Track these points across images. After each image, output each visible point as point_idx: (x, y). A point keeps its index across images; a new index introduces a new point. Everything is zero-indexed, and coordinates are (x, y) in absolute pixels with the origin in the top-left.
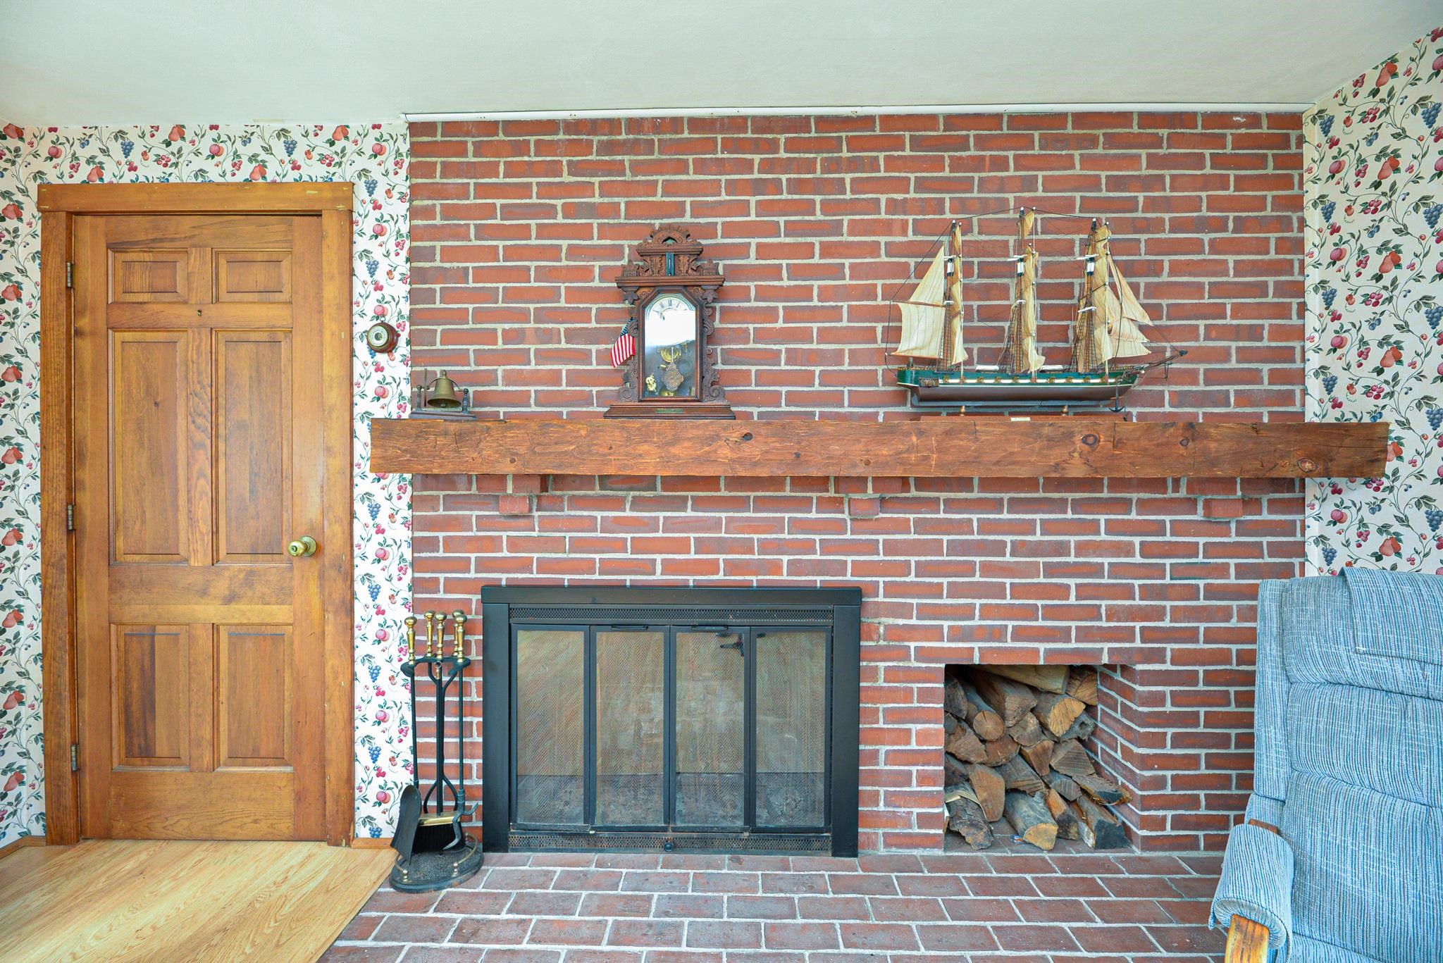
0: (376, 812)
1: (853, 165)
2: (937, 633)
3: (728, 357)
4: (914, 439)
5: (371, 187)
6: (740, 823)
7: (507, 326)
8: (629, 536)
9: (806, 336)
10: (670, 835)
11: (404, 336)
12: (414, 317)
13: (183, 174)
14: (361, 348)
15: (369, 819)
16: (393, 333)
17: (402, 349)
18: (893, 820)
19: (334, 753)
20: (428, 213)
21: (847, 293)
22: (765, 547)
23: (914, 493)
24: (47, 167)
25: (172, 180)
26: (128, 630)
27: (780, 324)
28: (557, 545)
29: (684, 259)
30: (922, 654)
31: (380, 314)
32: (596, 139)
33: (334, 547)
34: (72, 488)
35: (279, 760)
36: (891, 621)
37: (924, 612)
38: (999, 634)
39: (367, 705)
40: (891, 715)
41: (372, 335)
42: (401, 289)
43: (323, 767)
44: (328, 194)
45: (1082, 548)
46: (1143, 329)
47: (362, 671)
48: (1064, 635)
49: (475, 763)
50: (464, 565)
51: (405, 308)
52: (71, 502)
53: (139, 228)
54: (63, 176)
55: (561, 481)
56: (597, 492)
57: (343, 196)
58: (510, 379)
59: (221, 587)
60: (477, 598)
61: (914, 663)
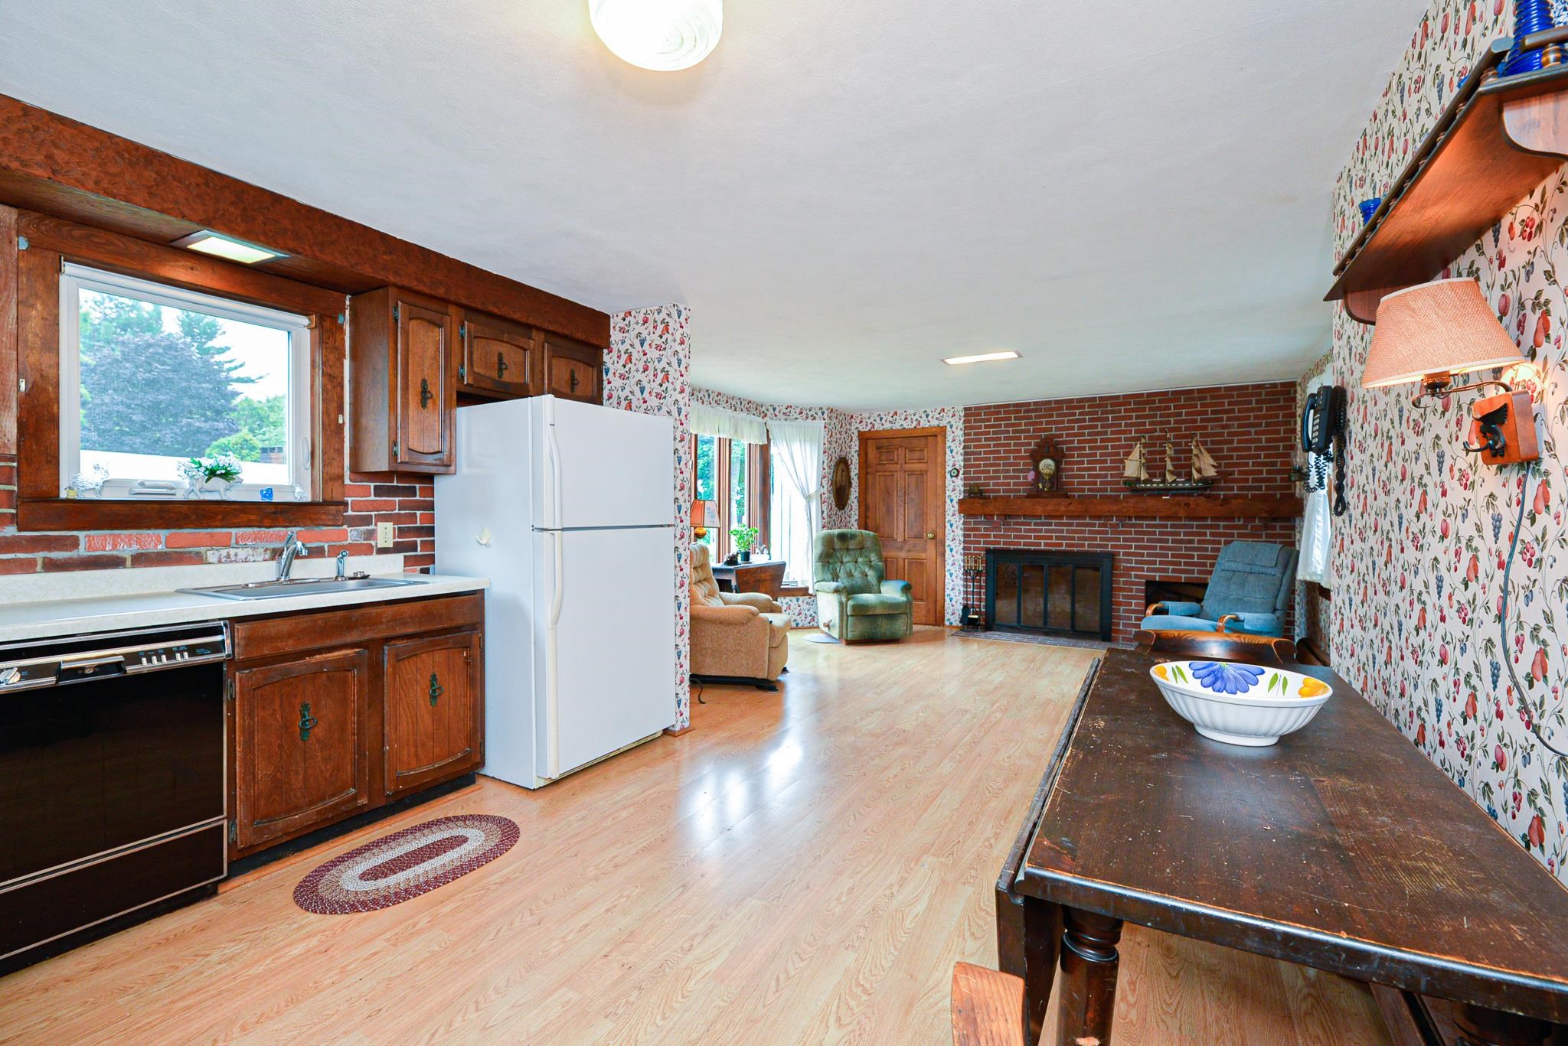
0: (951, 617)
1: (1112, 412)
2: (1142, 569)
3: (1067, 477)
4: (1122, 504)
5: (951, 427)
6: (1070, 628)
7: (994, 469)
8: (1033, 534)
9: (1094, 469)
10: (1046, 630)
11: (961, 472)
12: (965, 467)
13: (897, 426)
14: (948, 476)
15: (949, 619)
16: (958, 472)
17: (961, 476)
18: (1125, 632)
19: (939, 597)
20: (969, 434)
21: (1109, 454)
22: (1079, 538)
23: (1134, 521)
24: (859, 426)
25: (894, 428)
27: (1085, 465)
28: (1009, 537)
29: (1051, 448)
30: (1136, 576)
31: (954, 465)
32: (1023, 409)
33: (939, 536)
34: (866, 517)
35: (922, 600)
36: (1125, 565)
37: (1137, 562)
38: (1166, 570)
39: (949, 585)
40: (1125, 597)
41: (952, 472)
42: (961, 458)
43: (936, 603)
44: (939, 430)
45: (1199, 542)
46: (1213, 466)
47: (947, 574)
48: (1192, 572)
49: (983, 604)
50: (979, 542)
51: (962, 464)
53: (885, 443)
54: (863, 428)
55: (1010, 516)
56: (1022, 520)
57: (943, 430)
58: (994, 485)
59: (906, 547)
60: (983, 553)
61: (1133, 579)
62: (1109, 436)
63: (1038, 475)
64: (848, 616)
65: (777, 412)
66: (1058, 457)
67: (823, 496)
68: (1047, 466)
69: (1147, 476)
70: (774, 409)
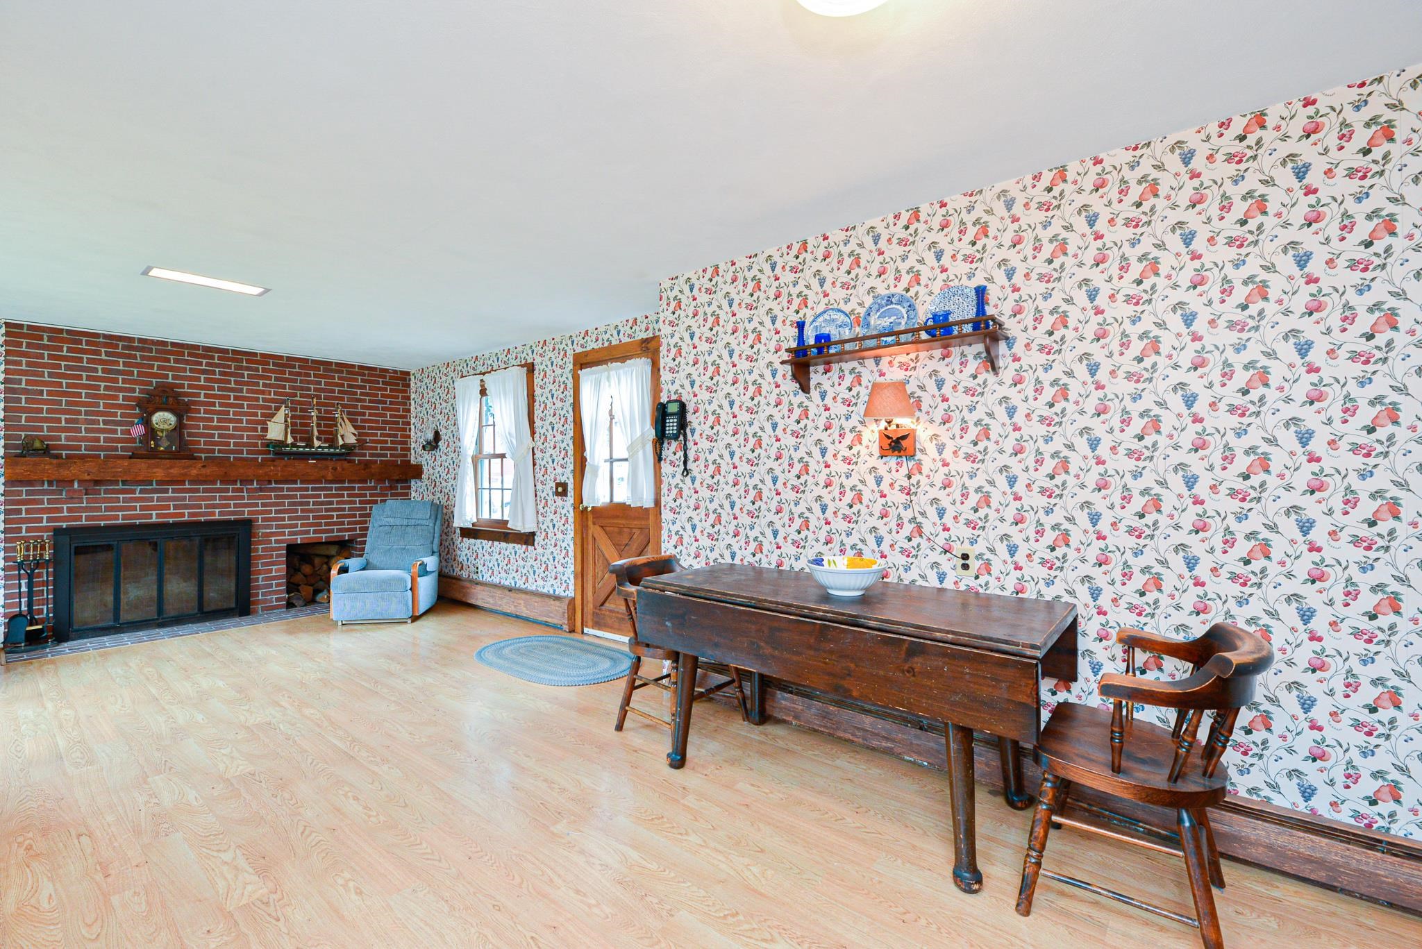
1: (248, 368)
2: (283, 534)
3: (190, 435)
4: (273, 467)
6: (196, 612)
7: (68, 417)
8: (138, 505)
9: (226, 428)
10: (161, 620)
18: (265, 601)
21: (246, 414)
22: (206, 506)
23: (274, 485)
27: (215, 424)
28: (96, 509)
29: (171, 399)
30: (277, 542)
32: (121, 343)
36: (264, 531)
37: (278, 527)
38: (308, 532)
40: (264, 564)
45: (338, 503)
46: (354, 435)
48: (332, 531)
49: (49, 606)
50: (38, 520)
55: (102, 482)
56: (120, 487)
58: (68, 439)
60: (45, 535)
61: (274, 545)
62: (244, 394)
63: (151, 432)
66: (181, 409)
68: (164, 420)
69: (292, 440)
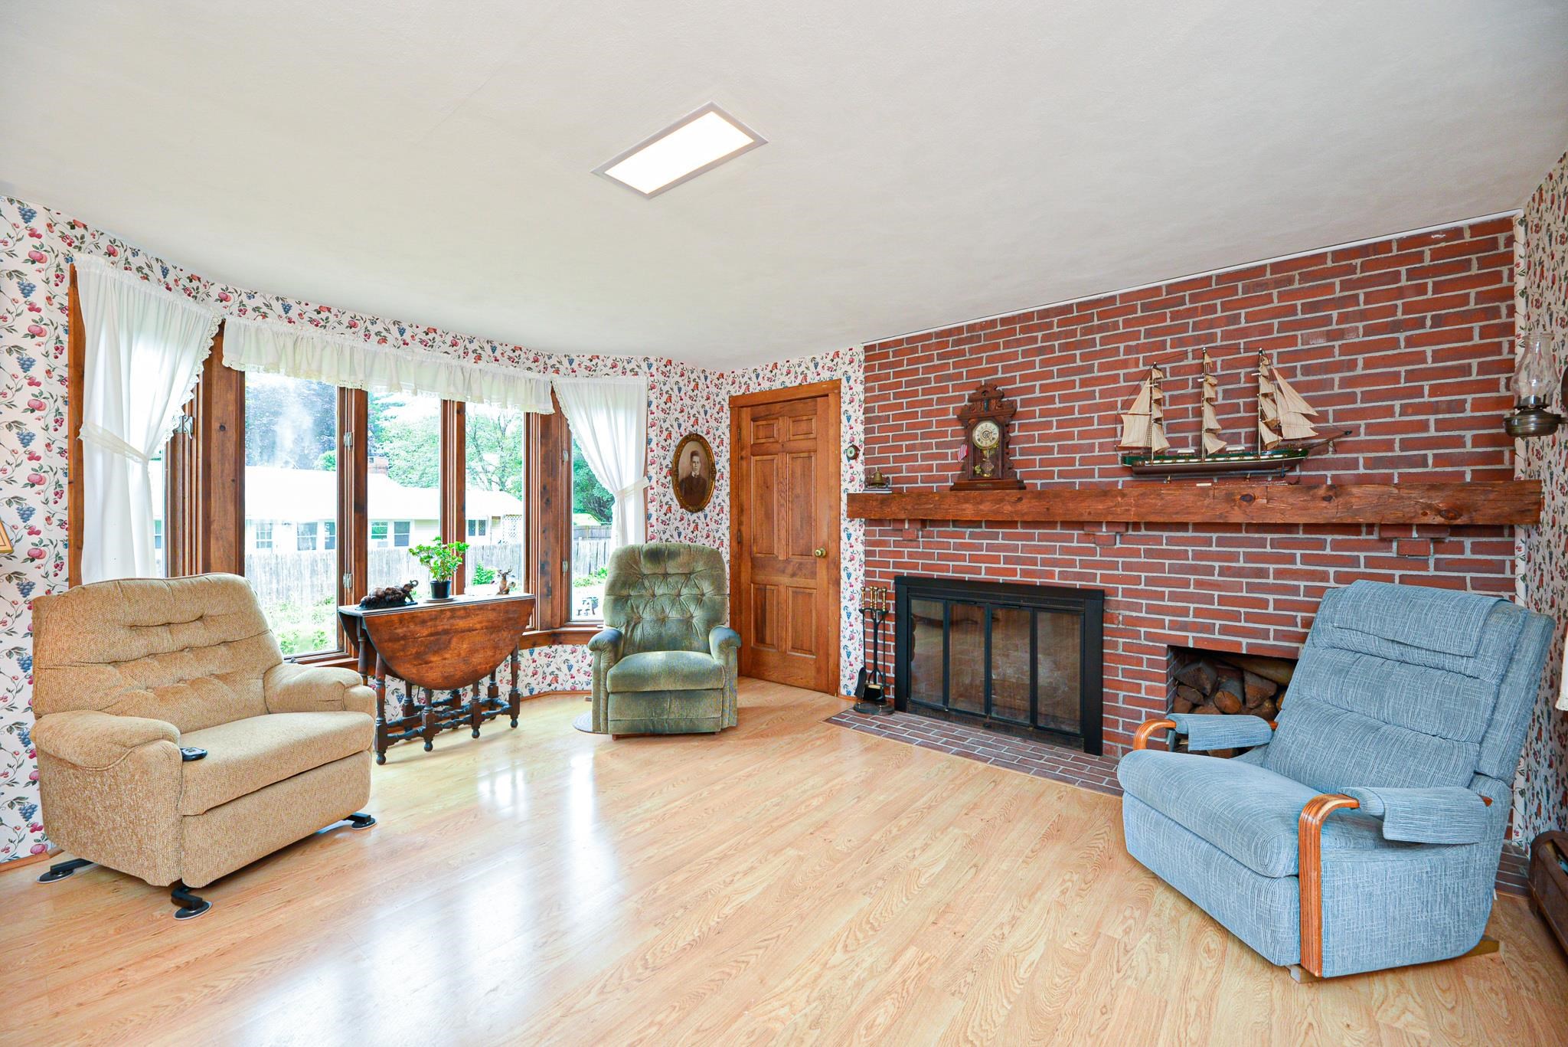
0: (848, 682)
1: (1101, 329)
2: (1161, 624)
3: (1022, 452)
4: (1120, 499)
5: (848, 380)
6: (1027, 721)
7: (907, 443)
8: (967, 553)
9: (1070, 436)
10: (988, 720)
11: (862, 451)
12: (866, 442)
13: (777, 385)
14: (844, 458)
15: (846, 686)
16: (857, 450)
17: (861, 457)
19: (832, 650)
20: (872, 389)
21: (1097, 408)
22: (1044, 562)
23: (1143, 532)
24: (730, 388)
25: (773, 388)
26: (757, 586)
27: (1054, 430)
28: (930, 556)
29: (993, 402)
30: (1149, 636)
31: (852, 441)
32: (951, 339)
33: (832, 554)
34: (740, 523)
35: (810, 652)
36: (1127, 613)
37: (1151, 609)
38: (1209, 629)
39: (846, 633)
40: (1126, 673)
41: (849, 451)
42: (860, 428)
43: (828, 658)
44: (830, 386)
45: (1280, 574)
46: (1307, 416)
47: (844, 613)
48: (1264, 634)
49: (891, 665)
50: (886, 565)
51: (862, 437)
52: (739, 530)
53: (762, 411)
54: (736, 392)
55: (935, 523)
56: (951, 529)
57: (836, 385)
58: (909, 470)
59: (790, 570)
60: (892, 581)
61: (1143, 641)
62: (1096, 374)
63: (975, 453)
64: (607, 694)
65: (575, 365)
66: (1005, 416)
67: (650, 492)
68: (986, 434)
69: (1166, 444)
70: (571, 362)
